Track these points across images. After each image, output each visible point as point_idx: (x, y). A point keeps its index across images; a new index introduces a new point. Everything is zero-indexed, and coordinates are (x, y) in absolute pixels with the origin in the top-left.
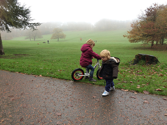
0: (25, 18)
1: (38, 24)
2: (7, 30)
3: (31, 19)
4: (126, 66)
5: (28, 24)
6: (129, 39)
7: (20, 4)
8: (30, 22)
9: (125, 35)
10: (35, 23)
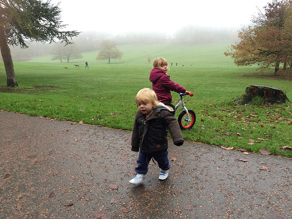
1: (74, 33)
2: (20, 43)
3: (62, 24)
4: (229, 107)
6: (234, 59)
8: (60, 30)
9: (227, 52)
10: (68, 32)
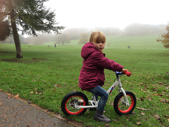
0: (50, 22)
3: (56, 22)
5: (52, 27)
7: (45, 7)
8: (54, 26)
9: (159, 39)
10: (59, 27)
